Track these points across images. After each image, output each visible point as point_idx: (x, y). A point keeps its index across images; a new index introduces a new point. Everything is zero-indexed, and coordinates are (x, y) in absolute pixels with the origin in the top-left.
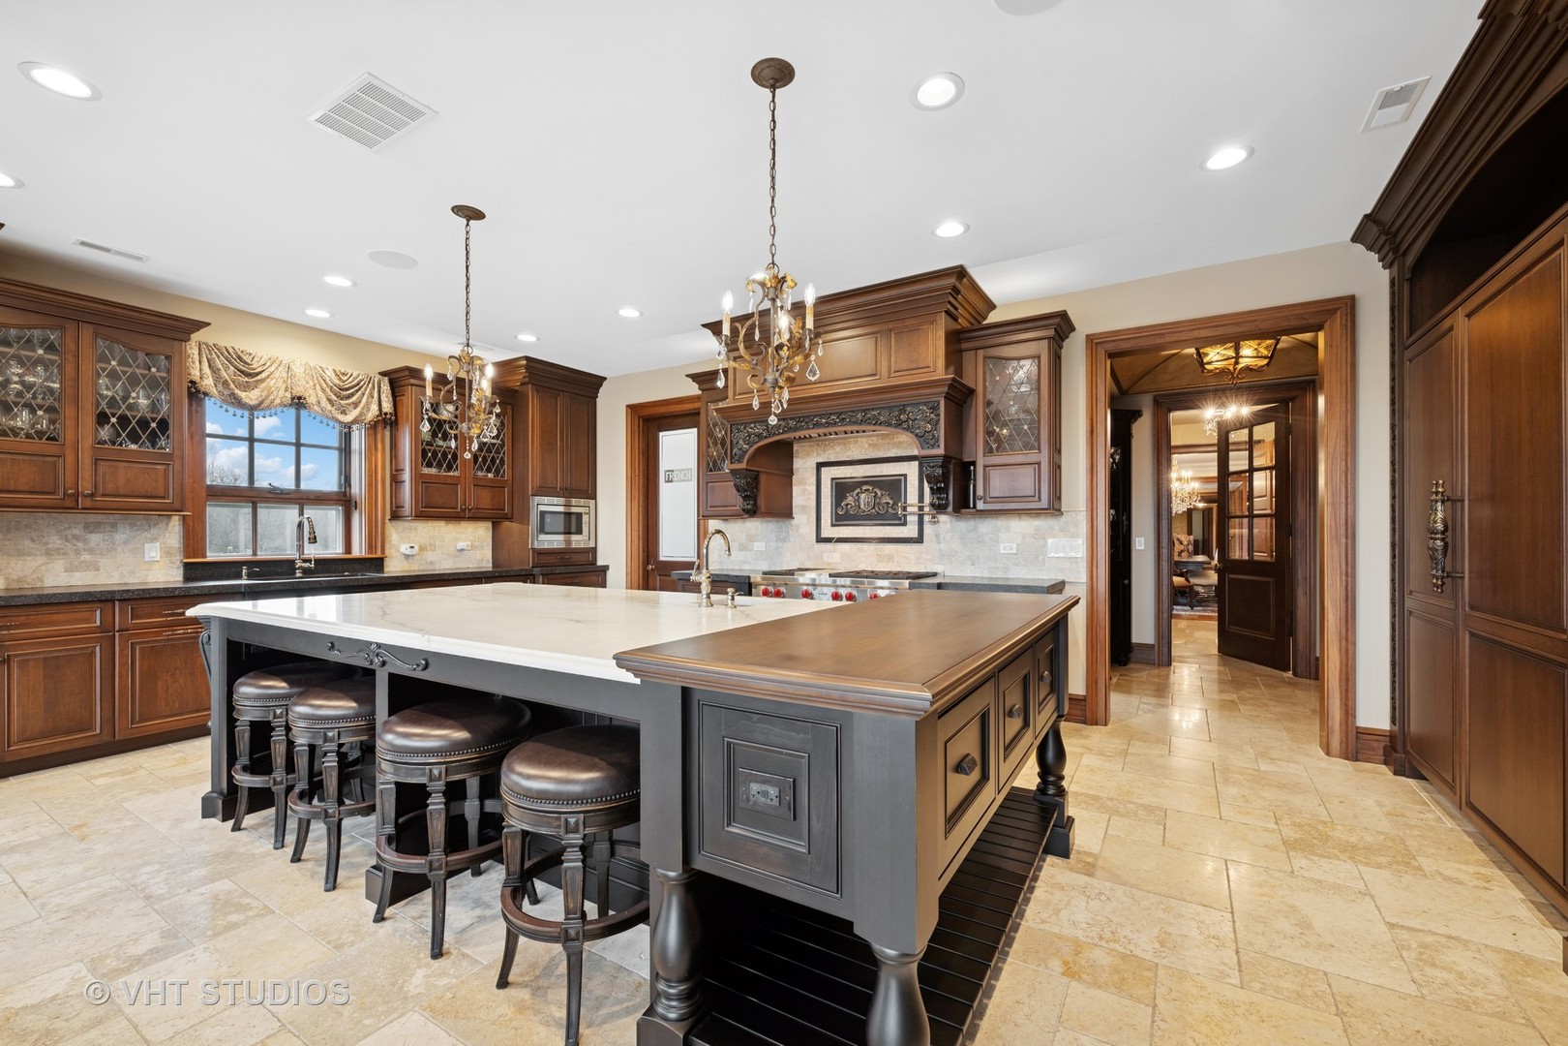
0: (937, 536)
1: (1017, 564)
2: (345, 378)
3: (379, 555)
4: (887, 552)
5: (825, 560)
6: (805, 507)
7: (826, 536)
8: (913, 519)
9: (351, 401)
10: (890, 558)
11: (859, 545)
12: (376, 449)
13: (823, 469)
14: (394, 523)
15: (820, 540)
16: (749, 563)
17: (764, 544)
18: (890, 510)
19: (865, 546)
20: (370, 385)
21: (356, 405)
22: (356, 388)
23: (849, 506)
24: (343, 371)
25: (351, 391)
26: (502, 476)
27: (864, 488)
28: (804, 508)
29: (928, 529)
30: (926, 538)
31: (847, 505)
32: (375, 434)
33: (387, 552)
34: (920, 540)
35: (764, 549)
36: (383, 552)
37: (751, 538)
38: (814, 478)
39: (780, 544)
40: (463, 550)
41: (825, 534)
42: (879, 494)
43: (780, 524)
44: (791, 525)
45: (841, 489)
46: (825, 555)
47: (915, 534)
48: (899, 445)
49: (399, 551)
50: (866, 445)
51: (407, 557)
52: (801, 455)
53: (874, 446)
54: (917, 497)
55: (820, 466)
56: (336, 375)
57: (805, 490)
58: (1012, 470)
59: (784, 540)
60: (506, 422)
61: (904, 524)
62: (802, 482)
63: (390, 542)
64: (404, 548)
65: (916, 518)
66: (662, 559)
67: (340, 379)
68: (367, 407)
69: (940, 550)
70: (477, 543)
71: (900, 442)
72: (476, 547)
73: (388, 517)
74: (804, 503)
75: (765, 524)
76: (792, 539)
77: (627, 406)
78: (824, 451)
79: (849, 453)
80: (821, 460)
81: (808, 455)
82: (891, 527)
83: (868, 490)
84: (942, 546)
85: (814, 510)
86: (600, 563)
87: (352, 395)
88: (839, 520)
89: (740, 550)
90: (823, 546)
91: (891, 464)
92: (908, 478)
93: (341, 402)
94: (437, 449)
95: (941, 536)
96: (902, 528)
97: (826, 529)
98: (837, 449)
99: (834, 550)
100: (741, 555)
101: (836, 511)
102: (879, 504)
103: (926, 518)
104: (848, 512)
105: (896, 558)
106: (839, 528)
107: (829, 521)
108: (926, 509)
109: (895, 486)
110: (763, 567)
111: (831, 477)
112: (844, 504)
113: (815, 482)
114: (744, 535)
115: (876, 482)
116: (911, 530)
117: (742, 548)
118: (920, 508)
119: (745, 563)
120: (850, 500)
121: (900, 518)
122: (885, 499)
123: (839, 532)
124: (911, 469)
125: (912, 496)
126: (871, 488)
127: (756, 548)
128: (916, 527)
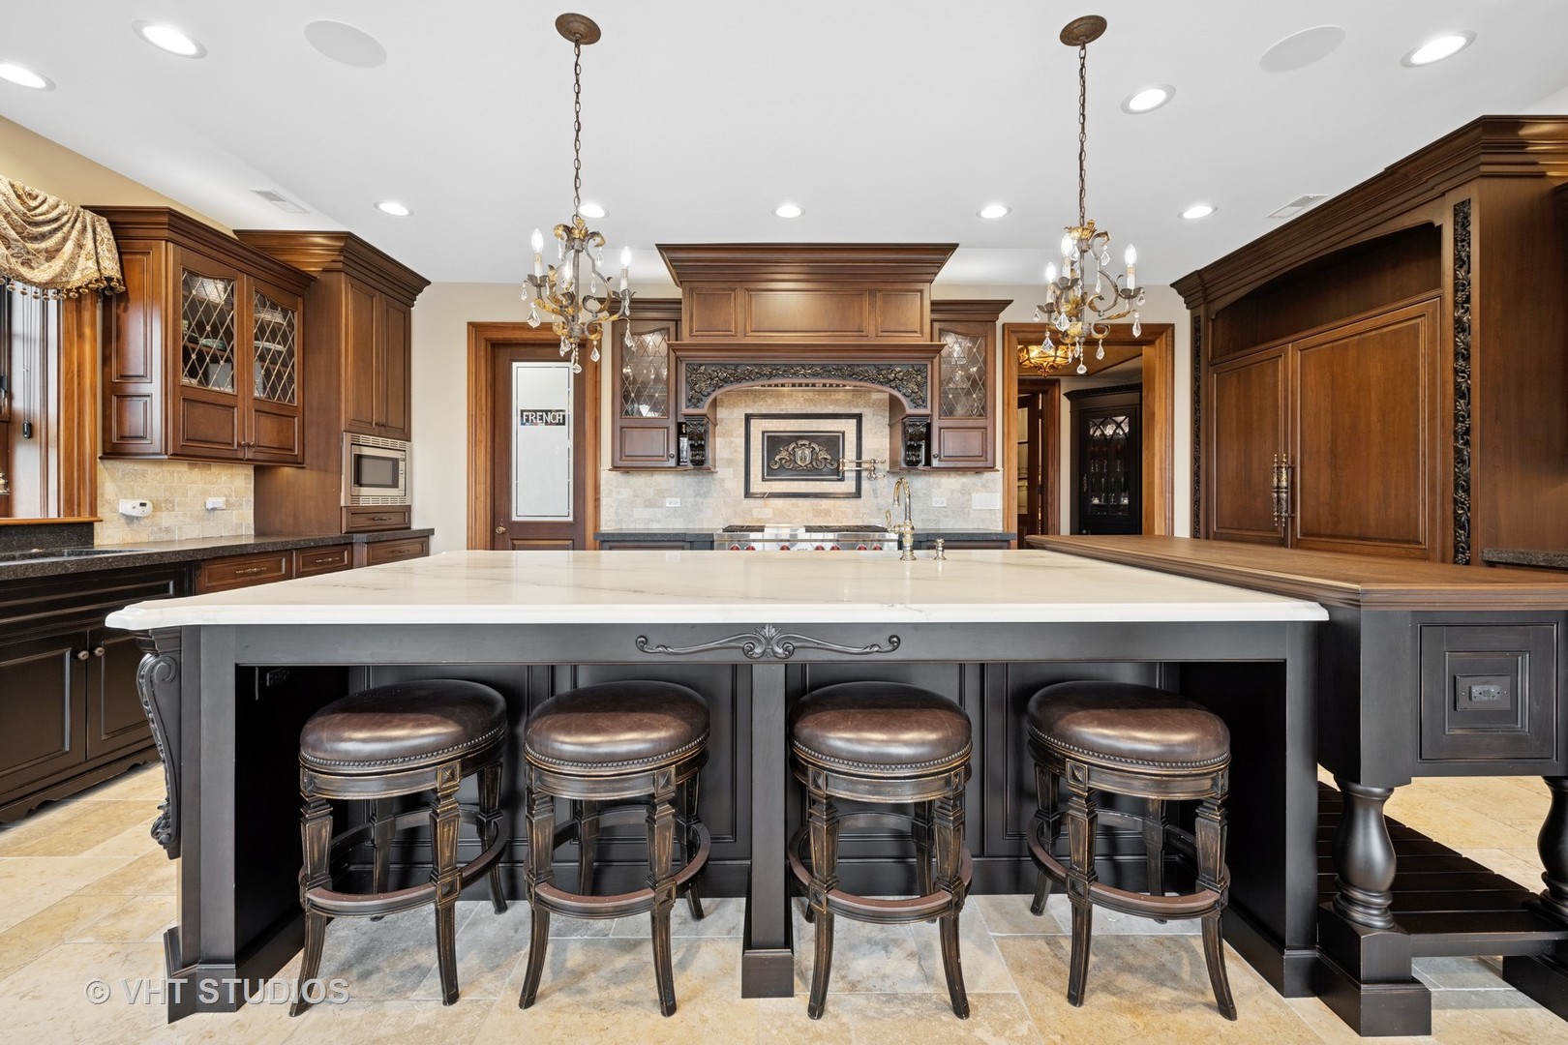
0: (875, 491)
1: (947, 516)
2: (33, 204)
3: (86, 517)
4: (824, 507)
5: (755, 516)
6: (731, 460)
7: (756, 491)
8: (851, 476)
9: (43, 245)
10: (827, 513)
11: (796, 501)
12: (81, 336)
13: (753, 421)
14: (108, 464)
15: (748, 495)
16: (659, 521)
17: (678, 500)
18: (829, 465)
19: (801, 502)
20: (78, 225)
21: (51, 255)
22: (55, 225)
23: (783, 461)
24: (27, 189)
25: (46, 229)
26: (289, 401)
27: (800, 442)
28: (729, 462)
29: (865, 484)
30: (864, 493)
31: (781, 459)
32: (79, 311)
33: (102, 512)
34: (858, 494)
35: (678, 505)
36: (93, 511)
37: (662, 494)
38: (743, 430)
39: (699, 499)
40: (214, 509)
41: (754, 489)
42: (817, 449)
43: (700, 477)
44: (714, 479)
45: (774, 443)
46: (754, 512)
47: (853, 489)
48: (836, 402)
49: (115, 511)
50: (802, 400)
51: (130, 519)
52: (726, 404)
53: (810, 401)
54: (855, 454)
55: (748, 418)
56: (19, 196)
57: (731, 442)
58: (963, 433)
59: (705, 496)
60: (295, 322)
61: (842, 479)
62: (727, 434)
63: (102, 494)
64: (128, 506)
65: (854, 474)
66: (515, 518)
67: (23, 203)
68: (72, 263)
69: (878, 504)
70: (233, 499)
71: (837, 400)
72: (232, 505)
73: (99, 454)
74: (730, 456)
75: (680, 477)
76: (715, 495)
77: (469, 324)
78: (754, 402)
79: (783, 406)
80: (750, 411)
81: (735, 405)
82: (829, 483)
83: (804, 445)
84: (879, 500)
85: (743, 464)
86: (417, 525)
87: (43, 237)
88: (771, 472)
89: (646, 507)
90: (751, 502)
91: (828, 420)
92: (846, 435)
93: (29, 245)
94: (204, 349)
95: (879, 492)
96: (839, 483)
97: (757, 486)
98: (770, 401)
99: (766, 505)
100: (647, 513)
101: (768, 466)
102: (817, 459)
103: (864, 474)
104: (782, 466)
105: (833, 513)
106: (770, 483)
107: (760, 476)
108: (864, 466)
109: (833, 442)
110: (676, 525)
111: (761, 429)
112: (777, 458)
113: (743, 434)
114: (652, 489)
115: (812, 438)
116: (849, 486)
117: (650, 504)
118: (859, 465)
119: (652, 521)
120: (784, 454)
121: (838, 474)
122: (823, 455)
123: (770, 487)
124: (849, 427)
125: (850, 453)
126: (807, 443)
127: (668, 505)
128: (854, 483)
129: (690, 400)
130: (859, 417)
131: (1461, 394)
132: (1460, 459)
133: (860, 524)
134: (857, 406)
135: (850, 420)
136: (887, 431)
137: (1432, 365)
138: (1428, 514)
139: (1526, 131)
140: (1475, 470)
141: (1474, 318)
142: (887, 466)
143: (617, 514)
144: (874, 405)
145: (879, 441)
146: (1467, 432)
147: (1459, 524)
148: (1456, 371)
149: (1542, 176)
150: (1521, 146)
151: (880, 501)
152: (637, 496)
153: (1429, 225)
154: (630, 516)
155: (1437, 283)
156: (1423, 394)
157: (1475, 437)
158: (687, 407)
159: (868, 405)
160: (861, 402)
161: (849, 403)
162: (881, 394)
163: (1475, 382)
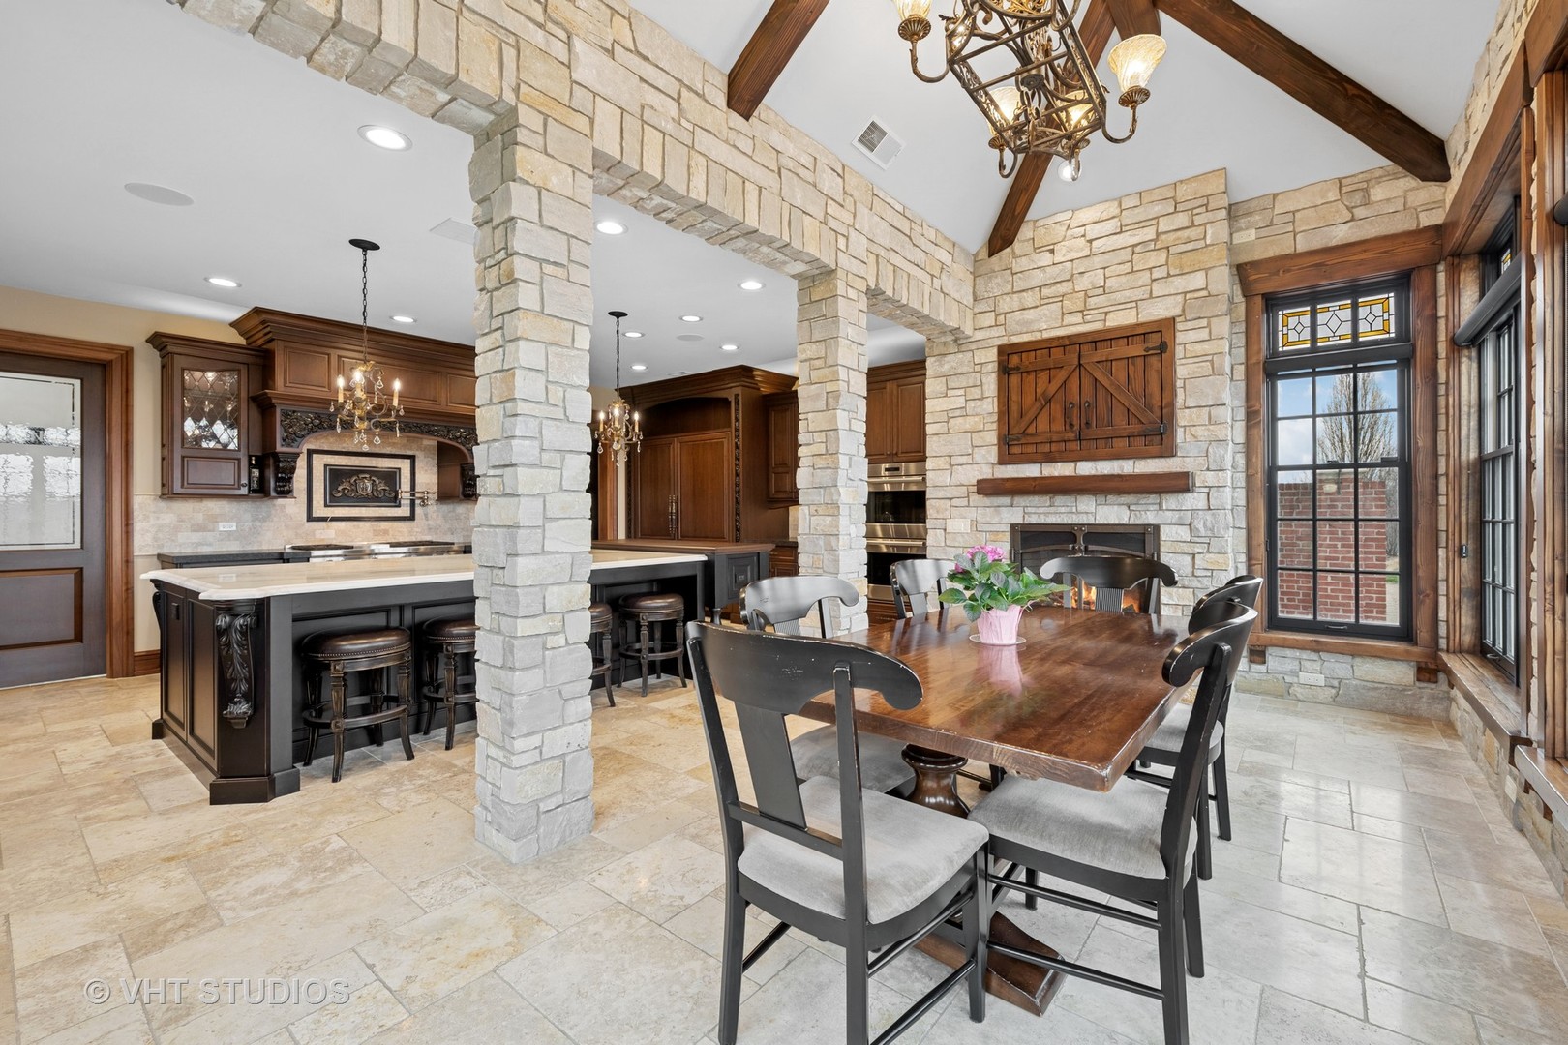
0: (426, 515)
4: (383, 528)
5: (317, 537)
7: (318, 515)
8: (405, 502)
10: (386, 532)
11: (355, 523)
13: (314, 455)
15: (310, 518)
16: (210, 544)
17: (235, 524)
18: (387, 495)
19: (361, 524)
23: (345, 491)
27: (361, 476)
29: (419, 510)
30: (417, 516)
31: (342, 489)
34: (412, 517)
35: (234, 528)
37: (215, 519)
38: (305, 463)
39: (258, 523)
41: (316, 513)
42: (377, 481)
43: (258, 503)
44: (274, 505)
45: (336, 475)
46: (317, 532)
47: (408, 514)
48: (394, 445)
53: (369, 442)
54: (409, 486)
55: (310, 453)
59: (264, 520)
61: (399, 506)
65: (409, 502)
69: (429, 525)
71: (394, 443)
75: (235, 503)
76: (275, 519)
79: (344, 445)
80: (313, 448)
82: (387, 508)
83: (366, 478)
85: (305, 492)
88: (332, 500)
90: (313, 524)
91: (386, 459)
92: (402, 470)
95: (429, 516)
96: (396, 509)
97: (319, 510)
98: (332, 440)
99: (328, 528)
100: (196, 537)
101: (331, 494)
102: (377, 489)
103: (418, 502)
104: (344, 495)
105: (391, 533)
106: (333, 509)
107: (323, 502)
108: (417, 495)
109: (391, 477)
110: (233, 547)
111: (324, 463)
112: (340, 488)
113: (305, 467)
114: (201, 514)
115: (373, 473)
116: (405, 511)
117: (199, 528)
118: (413, 495)
119: (203, 545)
120: (346, 485)
121: (395, 501)
122: (382, 486)
123: (333, 512)
124: (404, 466)
125: (405, 484)
126: (367, 476)
127: (221, 529)
128: (409, 508)
129: (284, 440)
130: (412, 458)
131: (737, 475)
132: (737, 503)
133: (414, 540)
134: (411, 449)
135: (405, 460)
136: (436, 469)
137: (728, 460)
138: (727, 528)
139: (755, 373)
140: (741, 507)
141: (740, 444)
142: (436, 497)
143: (155, 539)
144: (425, 449)
145: (428, 478)
146: (739, 491)
147: (737, 530)
148: (736, 465)
149: (759, 389)
150: (753, 377)
151: (431, 522)
152: (182, 521)
153: (727, 399)
154: (173, 540)
155: (730, 426)
156: (725, 472)
157: (741, 494)
158: (282, 445)
159: (420, 448)
160: (415, 446)
161: (404, 446)
162: (431, 442)
163: (741, 470)
